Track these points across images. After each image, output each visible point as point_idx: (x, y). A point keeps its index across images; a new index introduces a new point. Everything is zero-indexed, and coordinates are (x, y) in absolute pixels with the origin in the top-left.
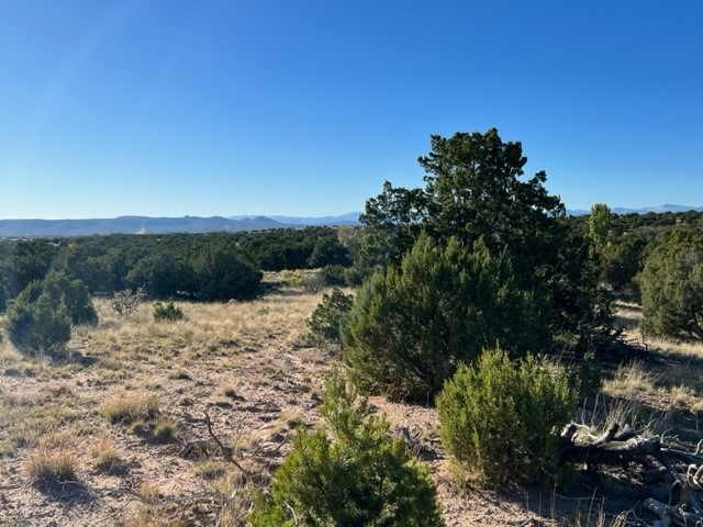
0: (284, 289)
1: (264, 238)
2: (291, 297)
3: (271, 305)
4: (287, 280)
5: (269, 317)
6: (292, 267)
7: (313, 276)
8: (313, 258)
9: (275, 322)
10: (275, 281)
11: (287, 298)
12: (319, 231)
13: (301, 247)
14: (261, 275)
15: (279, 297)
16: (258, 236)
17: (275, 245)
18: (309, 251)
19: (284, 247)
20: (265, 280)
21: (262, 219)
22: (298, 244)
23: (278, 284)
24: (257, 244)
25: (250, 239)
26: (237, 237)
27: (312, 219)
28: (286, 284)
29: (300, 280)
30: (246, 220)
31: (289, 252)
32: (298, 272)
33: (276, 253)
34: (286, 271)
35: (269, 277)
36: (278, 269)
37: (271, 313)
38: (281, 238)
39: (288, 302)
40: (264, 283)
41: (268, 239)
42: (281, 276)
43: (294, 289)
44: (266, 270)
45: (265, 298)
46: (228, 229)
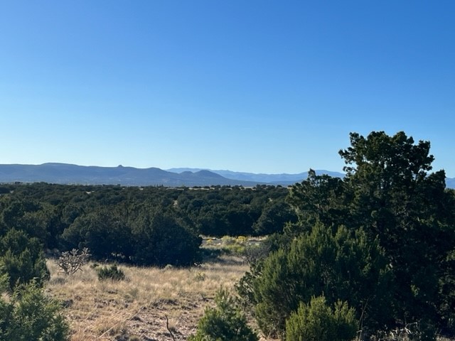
0: (224, 257)
1: (206, 196)
2: (230, 267)
3: (208, 273)
4: (227, 247)
5: (204, 283)
6: (234, 233)
7: (257, 244)
8: (260, 224)
9: (210, 289)
10: (215, 248)
11: (225, 267)
12: (271, 192)
13: (247, 210)
14: (200, 241)
15: (218, 265)
16: (200, 193)
17: (219, 207)
18: (256, 215)
19: (229, 209)
20: (204, 246)
21: (205, 173)
22: (245, 206)
23: (218, 252)
24: (198, 204)
25: (191, 198)
26: (175, 194)
27: (265, 176)
28: (228, 252)
29: (243, 249)
30: (188, 173)
31: (233, 216)
32: (241, 239)
33: (219, 216)
34: (227, 238)
35: (209, 243)
36: (220, 235)
37: (207, 280)
38: (226, 198)
39: (225, 271)
40: (203, 250)
41: (210, 198)
42: (222, 243)
43: (235, 258)
44: (206, 235)
45: (203, 265)
46: (166, 183)
